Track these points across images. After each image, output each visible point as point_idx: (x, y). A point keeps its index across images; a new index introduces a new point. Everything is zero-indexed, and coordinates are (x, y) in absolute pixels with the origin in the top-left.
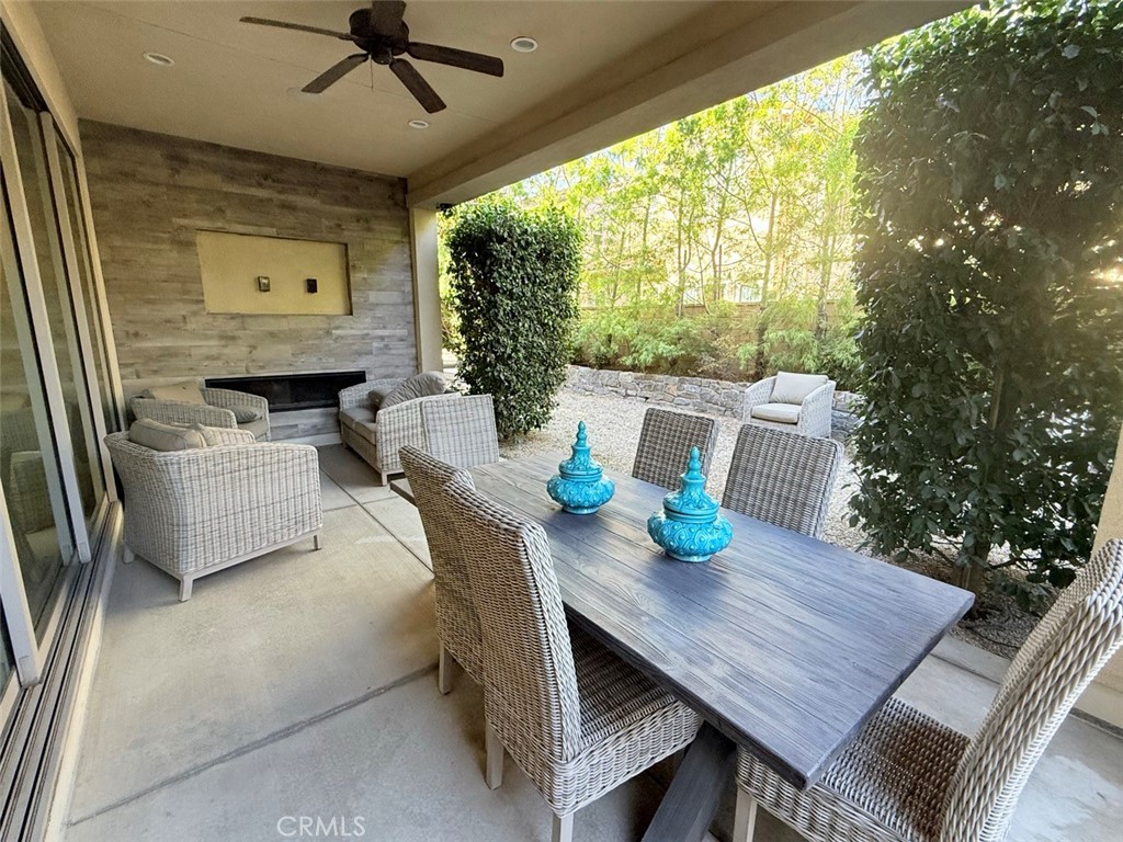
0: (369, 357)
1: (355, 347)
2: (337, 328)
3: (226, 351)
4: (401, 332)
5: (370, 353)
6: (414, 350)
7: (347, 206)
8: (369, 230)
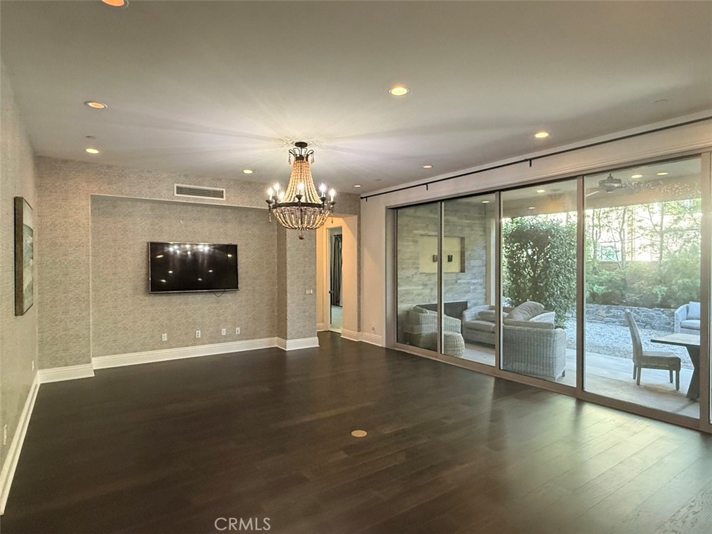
0: (469, 294)
1: (464, 289)
2: (459, 279)
3: (424, 291)
4: (480, 281)
5: (469, 292)
6: (484, 290)
7: (467, 219)
8: (472, 230)
